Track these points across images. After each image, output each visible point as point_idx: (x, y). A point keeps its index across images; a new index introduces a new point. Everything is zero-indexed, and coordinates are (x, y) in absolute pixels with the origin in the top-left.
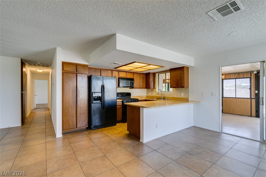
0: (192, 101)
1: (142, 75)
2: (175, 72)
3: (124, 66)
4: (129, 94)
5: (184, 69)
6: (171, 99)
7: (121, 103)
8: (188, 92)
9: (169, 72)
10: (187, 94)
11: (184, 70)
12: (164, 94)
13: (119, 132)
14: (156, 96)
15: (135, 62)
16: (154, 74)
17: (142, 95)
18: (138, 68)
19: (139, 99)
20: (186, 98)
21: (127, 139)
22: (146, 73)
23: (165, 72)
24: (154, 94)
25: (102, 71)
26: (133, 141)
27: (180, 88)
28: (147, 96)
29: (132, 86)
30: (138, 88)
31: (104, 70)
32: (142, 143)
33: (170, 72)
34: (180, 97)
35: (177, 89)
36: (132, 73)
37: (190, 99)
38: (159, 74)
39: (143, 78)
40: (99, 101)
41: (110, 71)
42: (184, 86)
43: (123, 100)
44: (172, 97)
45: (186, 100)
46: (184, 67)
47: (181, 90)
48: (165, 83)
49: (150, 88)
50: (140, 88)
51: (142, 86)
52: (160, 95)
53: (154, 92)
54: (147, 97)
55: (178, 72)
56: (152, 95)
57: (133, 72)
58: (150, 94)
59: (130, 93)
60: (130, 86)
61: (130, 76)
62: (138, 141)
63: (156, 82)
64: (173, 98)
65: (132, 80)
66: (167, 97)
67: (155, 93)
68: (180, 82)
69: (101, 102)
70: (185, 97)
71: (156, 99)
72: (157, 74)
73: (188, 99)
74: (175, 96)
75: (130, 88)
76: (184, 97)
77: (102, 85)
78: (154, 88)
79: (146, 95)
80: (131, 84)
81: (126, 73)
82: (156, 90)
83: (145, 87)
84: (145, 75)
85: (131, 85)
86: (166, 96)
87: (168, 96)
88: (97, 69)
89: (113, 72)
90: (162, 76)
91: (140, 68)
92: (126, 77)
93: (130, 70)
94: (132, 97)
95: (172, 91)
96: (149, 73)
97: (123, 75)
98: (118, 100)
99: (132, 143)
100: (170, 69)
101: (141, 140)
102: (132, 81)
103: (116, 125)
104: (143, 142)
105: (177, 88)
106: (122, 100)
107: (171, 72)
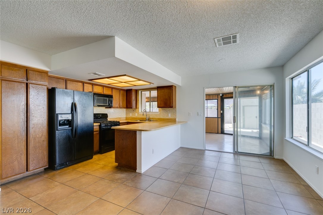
0: (179, 122)
1: (122, 91)
2: (163, 91)
3: (107, 79)
4: (105, 116)
5: (172, 88)
6: (157, 121)
7: (98, 127)
8: (175, 112)
10: (174, 115)
11: (172, 90)
12: (149, 114)
13: (102, 166)
14: (138, 118)
15: (125, 75)
16: (137, 91)
17: (120, 117)
18: (122, 82)
19: (120, 122)
20: (173, 119)
21: (119, 172)
22: (127, 90)
23: (150, 89)
24: (136, 115)
25: (68, 82)
26: (127, 174)
27: (166, 108)
28: (126, 118)
29: (110, 105)
30: (117, 108)
31: (71, 81)
32: (140, 174)
33: (157, 90)
34: (167, 118)
35: (164, 109)
36: (110, 89)
37: (177, 120)
38: (141, 92)
39: (123, 95)
40: (68, 127)
41: (81, 84)
43: (101, 123)
44: (158, 117)
45: (173, 121)
46: (173, 85)
47: (168, 110)
48: (149, 102)
49: (132, 108)
50: (120, 108)
51: (122, 105)
52: (145, 117)
53: (136, 113)
54: (127, 119)
55: (166, 91)
56: (134, 117)
57: (112, 87)
58: (131, 115)
59: (107, 114)
60: (108, 105)
61: (107, 92)
62: (134, 172)
63: (139, 100)
64: (159, 119)
65: (111, 97)
66: (153, 118)
67: (138, 114)
68: (168, 101)
69: (70, 128)
70: (173, 118)
71: (140, 121)
72: (140, 92)
73: (176, 120)
74: (162, 117)
75: (106, 108)
76: (171, 118)
77: (72, 103)
78: (136, 108)
81: (103, 87)
82: (139, 110)
83: (125, 107)
84: (126, 91)
85: (109, 104)
86: (151, 117)
87: (153, 117)
88: (61, 79)
89: (85, 84)
90: (147, 94)
91: (125, 82)
92: (103, 93)
93: (109, 84)
94: (109, 119)
95: (158, 111)
96: (131, 90)
97: (98, 90)
98: (95, 124)
99: (128, 175)
100: (157, 87)
101: (137, 171)
102: (111, 99)
103: (92, 158)
104: (141, 172)
105: (164, 108)
106: (99, 124)
107: (158, 90)
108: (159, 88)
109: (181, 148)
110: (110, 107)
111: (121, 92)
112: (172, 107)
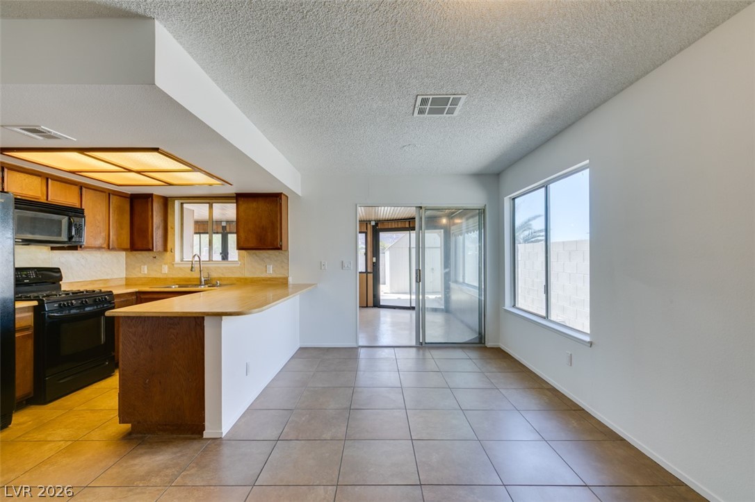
0: (299, 287)
1: (115, 197)
2: (254, 205)
5: (281, 199)
6: (234, 284)
8: (286, 261)
9: (235, 201)
10: (282, 267)
11: (281, 204)
12: (207, 268)
14: (173, 278)
16: (166, 202)
17: (109, 277)
18: (129, 171)
19: (115, 292)
20: (280, 278)
22: (132, 195)
23: (210, 199)
24: (165, 269)
27: (261, 251)
28: (126, 279)
29: (74, 240)
30: (100, 248)
33: (237, 203)
34: (263, 275)
35: (253, 254)
36: (74, 187)
37: (290, 280)
38: (182, 204)
39: (120, 210)
42: (281, 246)
44: (237, 276)
45: (280, 284)
46: (281, 193)
47: (267, 255)
49: (152, 250)
50: (110, 248)
51: (117, 239)
52: (195, 275)
53: (165, 264)
54: (129, 281)
55: (262, 206)
56: (154, 275)
57: (80, 183)
58: (145, 271)
60: (66, 239)
61: (62, 197)
63: (173, 228)
64: (239, 280)
65: (76, 212)
66: (220, 279)
67: (169, 268)
68: (269, 234)
70: (278, 276)
71: (179, 287)
72: (177, 203)
73: (287, 281)
74: (247, 275)
75: (53, 248)
76: (274, 276)
78: (165, 249)
79: (125, 276)
80: (73, 233)
81: (44, 182)
82: (173, 256)
83: (128, 246)
84: (128, 200)
85: (70, 238)
86: (214, 275)
87: (222, 276)
90: (200, 211)
91: (138, 172)
92: (44, 200)
93: (73, 172)
94: (67, 285)
95: (237, 260)
96: (151, 196)
97: (23, 187)
100: (236, 194)
102: (76, 219)
105: (254, 251)
106: (35, 304)
107: (240, 203)
108: (240, 198)
109: (302, 349)
110: (72, 245)
111: (114, 199)
112: (280, 248)
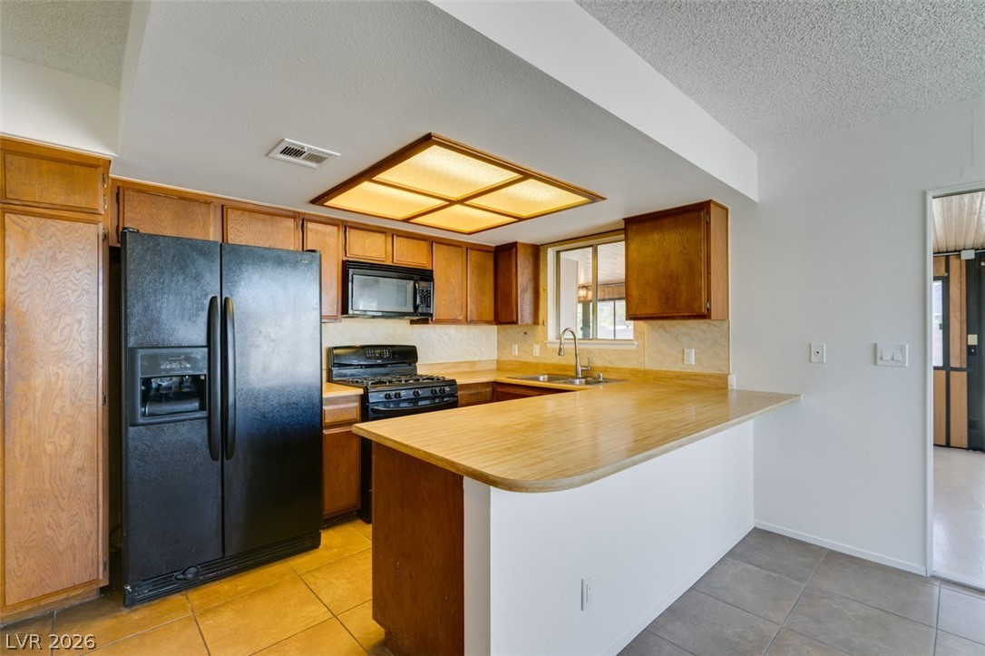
1: (474, 253)
2: (656, 235)
3: (368, 184)
4: (406, 355)
5: (708, 213)
6: (627, 380)
7: (356, 405)
8: (722, 341)
9: (622, 236)
10: (716, 354)
11: (708, 224)
12: (589, 351)
14: (545, 365)
16: (536, 251)
17: (476, 359)
19: (460, 381)
20: (711, 376)
22: (497, 247)
23: (591, 239)
24: (537, 350)
25: (232, 215)
27: (674, 322)
28: (498, 361)
29: (420, 310)
30: (454, 322)
31: (244, 209)
33: (626, 240)
34: (678, 368)
35: (661, 326)
36: (423, 243)
37: (733, 381)
38: (558, 252)
39: (481, 269)
41: (290, 222)
42: (708, 309)
43: (366, 389)
44: (630, 366)
45: (712, 387)
46: (709, 202)
47: (685, 330)
49: (516, 323)
50: (468, 321)
51: (477, 309)
52: (568, 360)
53: (537, 343)
54: (501, 365)
56: (526, 358)
57: (430, 237)
58: (515, 352)
59: (413, 349)
60: (411, 310)
61: (409, 255)
63: (545, 290)
64: (635, 373)
65: (425, 275)
66: (605, 370)
67: (541, 348)
68: (684, 287)
69: (203, 412)
70: (708, 371)
71: (550, 380)
72: (551, 253)
73: (727, 383)
74: (649, 365)
75: (412, 322)
76: (699, 370)
78: (536, 321)
79: (495, 358)
80: (419, 302)
81: (389, 239)
82: (546, 332)
83: (491, 317)
84: (492, 255)
85: (416, 307)
86: (598, 362)
87: (609, 365)
88: (196, 200)
89: (311, 226)
90: (578, 259)
91: (462, 202)
92: (389, 263)
93: (407, 220)
94: (423, 369)
95: (632, 338)
96: (513, 246)
97: (370, 248)
98: (329, 391)
100: (624, 221)
102: (423, 284)
103: (315, 545)
105: (661, 322)
106: (361, 392)
107: (631, 237)
108: (634, 226)
110: (421, 315)
111: (473, 255)
112: (705, 316)
